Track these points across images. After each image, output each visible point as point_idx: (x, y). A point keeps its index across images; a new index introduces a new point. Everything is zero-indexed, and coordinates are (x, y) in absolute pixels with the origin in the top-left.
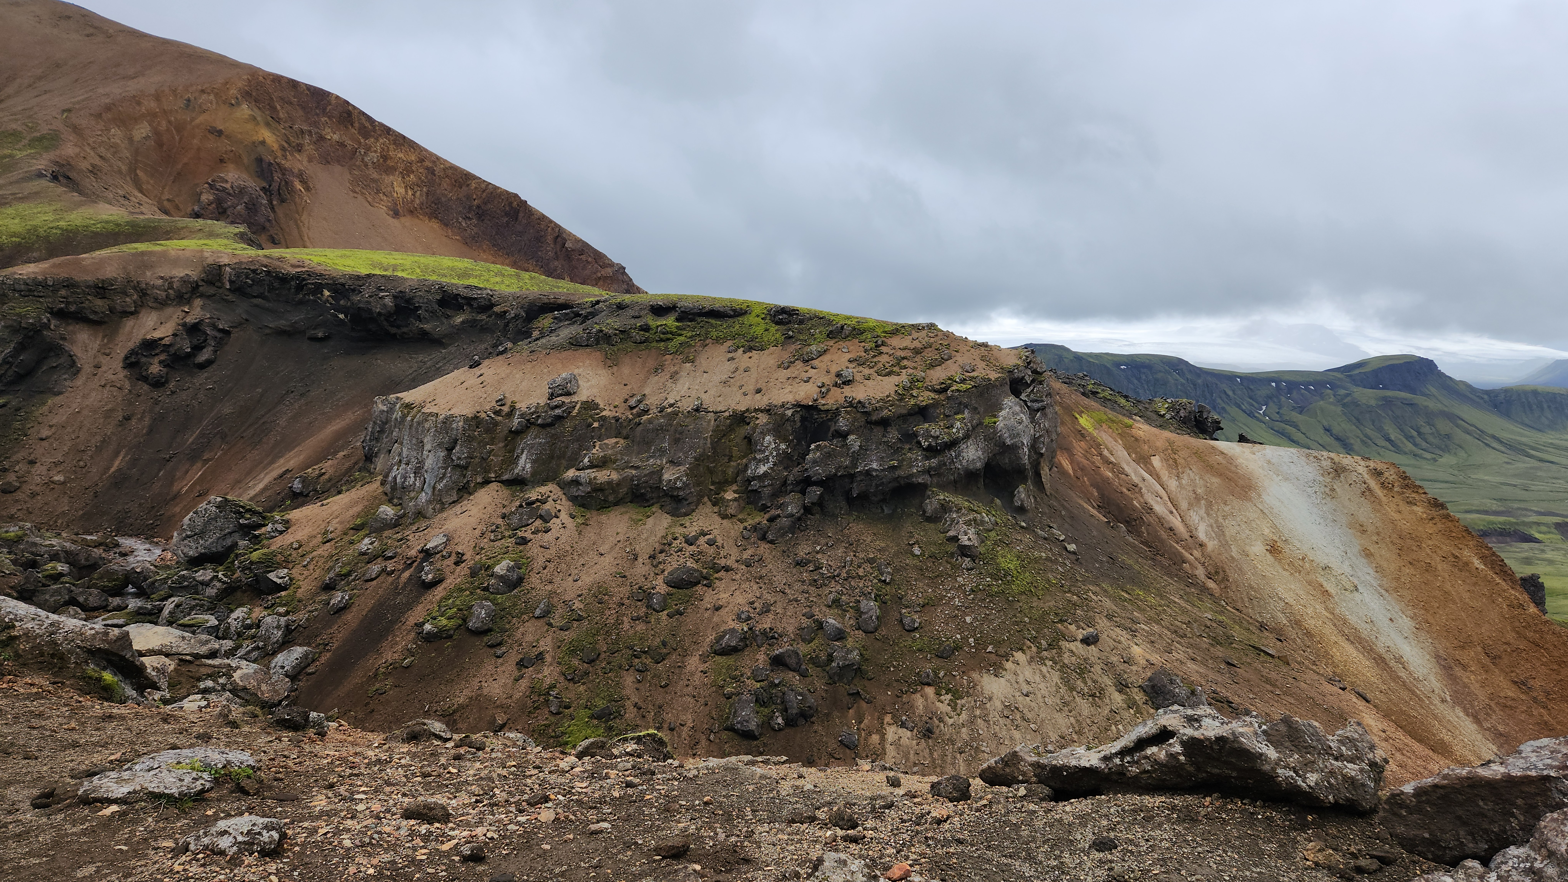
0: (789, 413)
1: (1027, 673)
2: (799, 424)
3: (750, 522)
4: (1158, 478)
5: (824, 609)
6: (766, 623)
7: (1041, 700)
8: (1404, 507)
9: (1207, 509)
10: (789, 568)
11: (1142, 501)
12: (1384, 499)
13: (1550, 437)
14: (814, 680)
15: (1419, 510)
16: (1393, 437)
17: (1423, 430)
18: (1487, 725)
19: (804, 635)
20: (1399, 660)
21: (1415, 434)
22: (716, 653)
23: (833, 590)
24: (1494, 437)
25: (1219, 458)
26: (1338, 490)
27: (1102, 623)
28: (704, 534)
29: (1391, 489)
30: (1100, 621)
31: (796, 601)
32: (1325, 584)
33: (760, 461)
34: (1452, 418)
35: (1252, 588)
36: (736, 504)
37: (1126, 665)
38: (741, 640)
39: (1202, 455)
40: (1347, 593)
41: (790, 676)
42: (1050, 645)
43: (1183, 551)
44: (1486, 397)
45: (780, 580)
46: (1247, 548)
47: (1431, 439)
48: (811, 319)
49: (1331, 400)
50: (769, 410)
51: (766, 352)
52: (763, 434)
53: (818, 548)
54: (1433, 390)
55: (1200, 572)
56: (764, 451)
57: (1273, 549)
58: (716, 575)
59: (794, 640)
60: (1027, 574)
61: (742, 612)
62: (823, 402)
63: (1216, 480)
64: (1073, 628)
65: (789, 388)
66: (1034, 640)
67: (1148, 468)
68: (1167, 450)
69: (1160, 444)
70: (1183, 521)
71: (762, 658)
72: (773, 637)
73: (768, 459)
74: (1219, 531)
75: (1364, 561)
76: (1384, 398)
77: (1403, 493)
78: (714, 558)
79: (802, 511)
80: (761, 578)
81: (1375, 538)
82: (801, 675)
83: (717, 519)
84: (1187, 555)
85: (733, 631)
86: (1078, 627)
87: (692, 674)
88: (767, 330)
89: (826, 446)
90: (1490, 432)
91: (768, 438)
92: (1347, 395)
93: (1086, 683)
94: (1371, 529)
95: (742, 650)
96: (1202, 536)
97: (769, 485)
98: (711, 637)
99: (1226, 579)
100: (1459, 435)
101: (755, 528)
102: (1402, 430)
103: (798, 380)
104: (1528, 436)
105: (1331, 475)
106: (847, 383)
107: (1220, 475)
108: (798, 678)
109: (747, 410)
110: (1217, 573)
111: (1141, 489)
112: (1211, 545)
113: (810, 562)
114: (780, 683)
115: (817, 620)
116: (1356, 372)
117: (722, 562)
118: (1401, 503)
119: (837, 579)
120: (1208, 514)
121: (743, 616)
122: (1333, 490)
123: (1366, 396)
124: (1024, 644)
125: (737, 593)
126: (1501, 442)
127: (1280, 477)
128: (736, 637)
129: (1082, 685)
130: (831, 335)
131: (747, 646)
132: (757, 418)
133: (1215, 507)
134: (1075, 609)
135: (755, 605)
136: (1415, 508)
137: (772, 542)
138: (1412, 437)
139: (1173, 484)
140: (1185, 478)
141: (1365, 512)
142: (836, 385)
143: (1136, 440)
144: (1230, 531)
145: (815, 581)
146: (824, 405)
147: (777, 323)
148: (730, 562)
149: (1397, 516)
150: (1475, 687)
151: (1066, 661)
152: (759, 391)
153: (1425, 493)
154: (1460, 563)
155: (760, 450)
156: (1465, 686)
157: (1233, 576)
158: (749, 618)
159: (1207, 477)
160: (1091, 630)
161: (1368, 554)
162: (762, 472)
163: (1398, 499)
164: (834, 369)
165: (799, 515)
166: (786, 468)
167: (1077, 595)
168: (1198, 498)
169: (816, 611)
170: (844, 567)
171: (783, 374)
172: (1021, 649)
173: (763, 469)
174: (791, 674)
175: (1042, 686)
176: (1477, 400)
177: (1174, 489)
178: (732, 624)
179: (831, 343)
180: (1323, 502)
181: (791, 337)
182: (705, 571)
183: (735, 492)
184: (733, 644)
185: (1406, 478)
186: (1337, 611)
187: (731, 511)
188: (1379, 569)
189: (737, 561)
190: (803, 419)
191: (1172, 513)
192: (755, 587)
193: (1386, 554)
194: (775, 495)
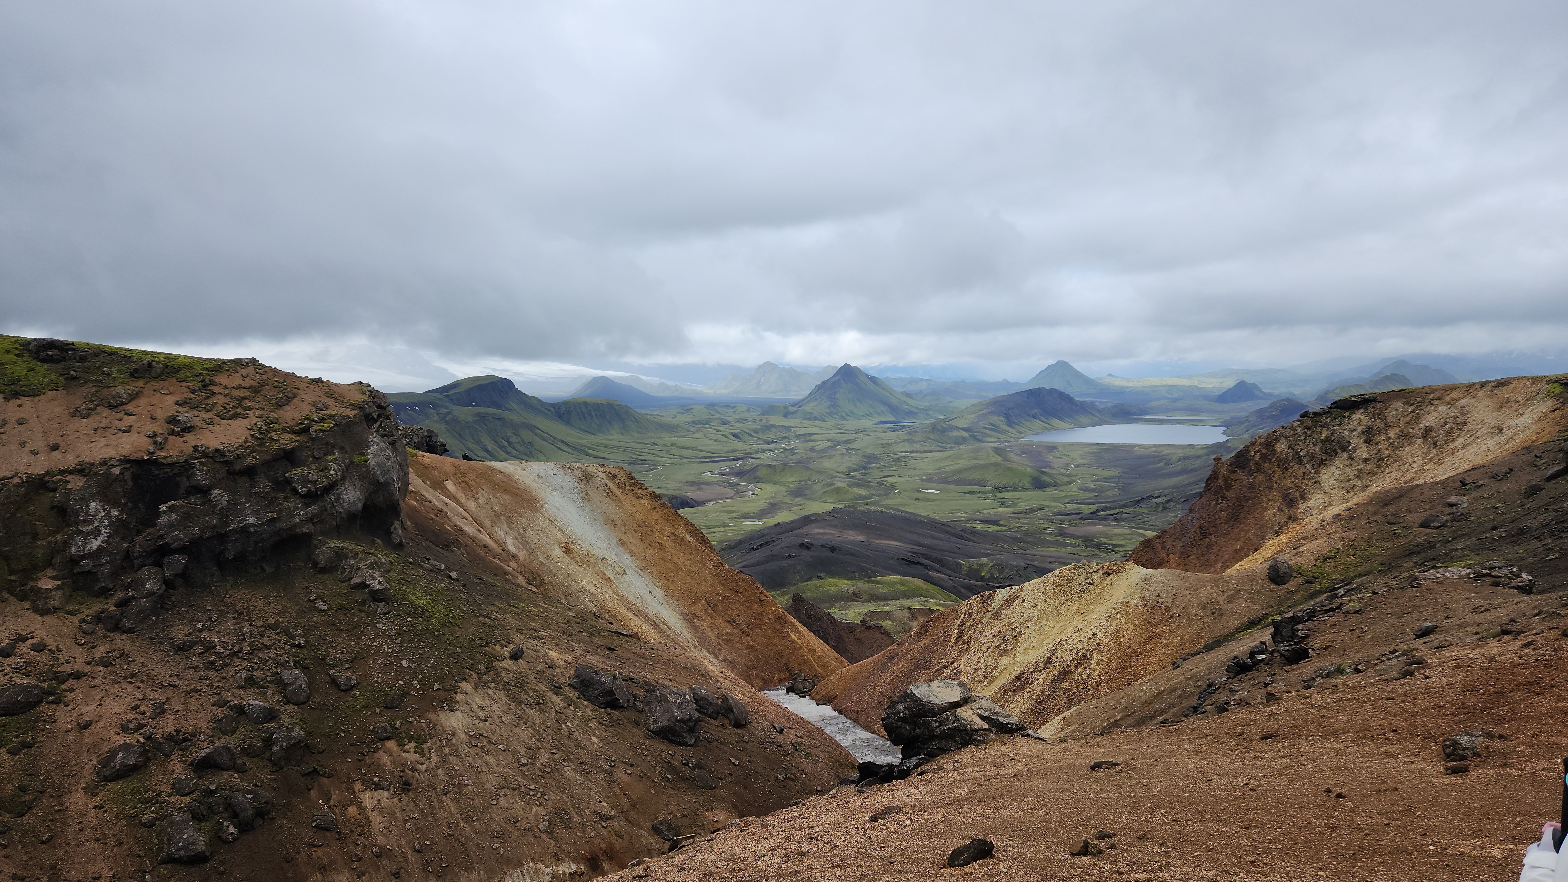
0: (116, 471)
1: (477, 699)
2: (130, 483)
3: (87, 612)
4: (457, 501)
5: (237, 692)
6: (168, 725)
7: (498, 721)
8: (636, 502)
9: (508, 524)
10: (168, 656)
11: (451, 524)
12: (622, 497)
13: (599, 439)
14: (255, 772)
15: (645, 502)
16: (489, 448)
17: (511, 440)
18: (721, 658)
19: (220, 727)
20: (663, 622)
21: (506, 444)
22: (107, 779)
23: (240, 668)
24: (562, 442)
25: (501, 476)
26: (590, 494)
27: (518, 637)
28: (22, 639)
29: (624, 489)
30: (515, 637)
31: (197, 691)
32: (607, 574)
33: (88, 534)
34: (532, 428)
35: (564, 586)
36: (59, 593)
37: (551, 669)
38: (141, 754)
39: (487, 476)
40: (621, 576)
41: (226, 776)
42: (487, 668)
43: (502, 564)
44: (552, 409)
45: (163, 672)
46: (550, 552)
47: (518, 447)
48: (96, 355)
49: (435, 419)
50: (82, 470)
51: (42, 397)
52: (85, 500)
53: (200, 626)
54: (515, 406)
55: (521, 580)
56: (91, 522)
57: (568, 551)
58: (63, 687)
59: (213, 736)
60: (440, 607)
61: (129, 721)
62: (163, 454)
63: (506, 497)
64: (498, 647)
65: (103, 442)
66: (472, 667)
67: (445, 493)
68: (456, 474)
69: (447, 469)
70: (491, 538)
71: (178, 768)
72: (185, 740)
73: (99, 531)
74: (524, 542)
75: (622, 549)
76: (478, 415)
77: (633, 490)
78: (53, 666)
79: (164, 587)
80: (133, 675)
81: (623, 529)
82: (238, 772)
83: (36, 617)
84: (506, 567)
85: (126, 747)
86: (502, 646)
87: (83, 814)
88: (31, 370)
89: (182, 506)
90: (559, 437)
91: (93, 504)
92: (448, 413)
93: (529, 695)
94: (619, 522)
95: (145, 765)
96: (512, 548)
97: (107, 562)
98: (91, 763)
99: (543, 582)
100: (539, 442)
101: (98, 619)
102: (496, 442)
103: (111, 431)
104: (584, 439)
105: (583, 482)
106: (189, 429)
107: (507, 492)
108: (236, 775)
109: (47, 473)
110: (534, 578)
111: (447, 513)
112: (522, 555)
113: (195, 643)
114: (217, 788)
115: (235, 706)
116: (452, 392)
117: (67, 668)
118: (633, 499)
119: (240, 655)
120: (511, 528)
121: (131, 726)
122: (587, 494)
123: (465, 413)
124: (465, 673)
125: (107, 701)
126: (568, 445)
127: (551, 489)
128: (134, 752)
129: (526, 697)
130: (136, 374)
131: (149, 759)
132: (68, 482)
133: (514, 521)
134: (493, 630)
135: (142, 708)
136: (642, 501)
137: (130, 631)
138: (504, 446)
139: (472, 505)
140: (481, 498)
141: (612, 509)
142: (172, 433)
143: (425, 467)
144: (533, 540)
145: (212, 663)
146: (165, 458)
147: (44, 361)
148: (79, 666)
149: (633, 510)
150: (708, 631)
151: (505, 679)
152: (55, 448)
153: (646, 489)
154: (679, 539)
155: (84, 521)
156: (703, 632)
157: (548, 579)
158: (140, 726)
159: (498, 494)
160: (512, 646)
161: (623, 543)
162: (94, 548)
163: (630, 495)
164: (161, 415)
165: (161, 591)
166: (124, 539)
167: (487, 617)
168: (497, 515)
169: (228, 696)
170: (244, 640)
171: (85, 425)
172: (465, 679)
173: (95, 544)
174: (226, 775)
175: (494, 708)
176: (546, 411)
177: (474, 510)
178: (121, 739)
179: (140, 383)
180: (584, 505)
181: (74, 378)
182: (45, 685)
183: (53, 578)
184: (132, 761)
185: (632, 478)
186: (620, 594)
187: (55, 603)
188: (632, 554)
189: (89, 663)
190: (135, 477)
191: (480, 531)
192: (130, 688)
193: (632, 540)
194: (116, 574)
